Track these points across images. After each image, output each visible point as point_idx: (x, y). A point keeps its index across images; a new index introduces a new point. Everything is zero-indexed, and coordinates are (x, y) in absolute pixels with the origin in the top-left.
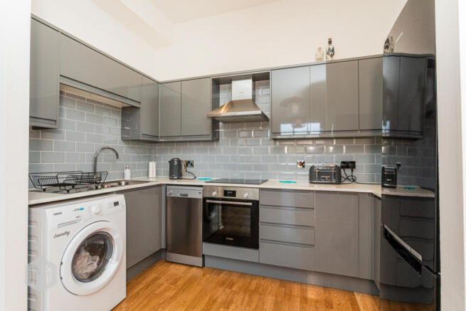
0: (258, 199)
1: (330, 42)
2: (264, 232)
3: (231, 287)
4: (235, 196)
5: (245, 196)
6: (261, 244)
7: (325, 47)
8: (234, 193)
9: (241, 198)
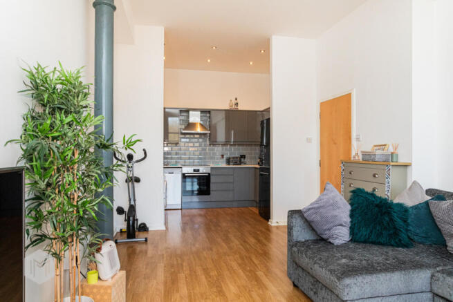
0: (210, 172)
1: (236, 99)
2: (212, 187)
4: (199, 171)
6: (211, 192)
7: (234, 101)
9: (202, 172)
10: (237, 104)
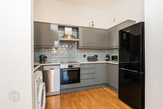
0: (80, 67)
1: (93, 22)
2: (82, 77)
3: (76, 96)
4: (72, 67)
5: (76, 67)
6: (81, 81)
7: (91, 23)
8: (72, 66)
9: (75, 67)
10: (93, 25)
